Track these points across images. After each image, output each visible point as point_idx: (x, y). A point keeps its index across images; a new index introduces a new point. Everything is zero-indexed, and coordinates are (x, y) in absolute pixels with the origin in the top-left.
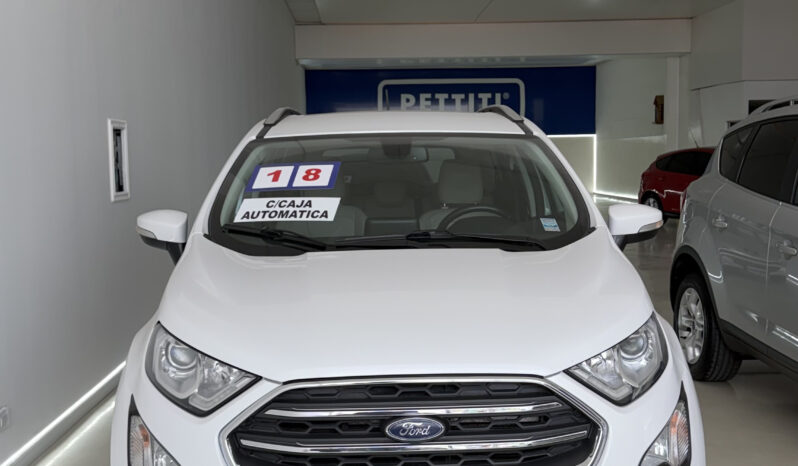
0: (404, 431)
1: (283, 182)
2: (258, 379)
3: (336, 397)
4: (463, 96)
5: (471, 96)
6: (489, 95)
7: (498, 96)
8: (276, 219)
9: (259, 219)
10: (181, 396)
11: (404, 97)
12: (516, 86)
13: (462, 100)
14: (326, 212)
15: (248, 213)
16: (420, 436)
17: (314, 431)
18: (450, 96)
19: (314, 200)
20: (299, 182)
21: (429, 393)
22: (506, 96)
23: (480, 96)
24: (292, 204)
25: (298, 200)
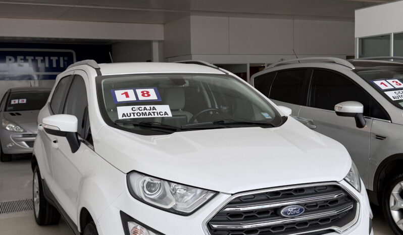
0: (289, 212)
1: (132, 98)
2: (217, 193)
3: (254, 199)
4: (42, 58)
5: (47, 58)
6: (57, 58)
7: (61, 59)
8: (141, 117)
9: (132, 117)
10: (168, 207)
11: (8, 58)
12: (71, 54)
13: (42, 60)
14: (165, 112)
15: (124, 114)
16: (296, 214)
17: (245, 217)
18: (35, 58)
19: (156, 106)
20: (141, 98)
21: (293, 193)
22: (66, 58)
23: (52, 58)
24: (145, 109)
25: (148, 107)
